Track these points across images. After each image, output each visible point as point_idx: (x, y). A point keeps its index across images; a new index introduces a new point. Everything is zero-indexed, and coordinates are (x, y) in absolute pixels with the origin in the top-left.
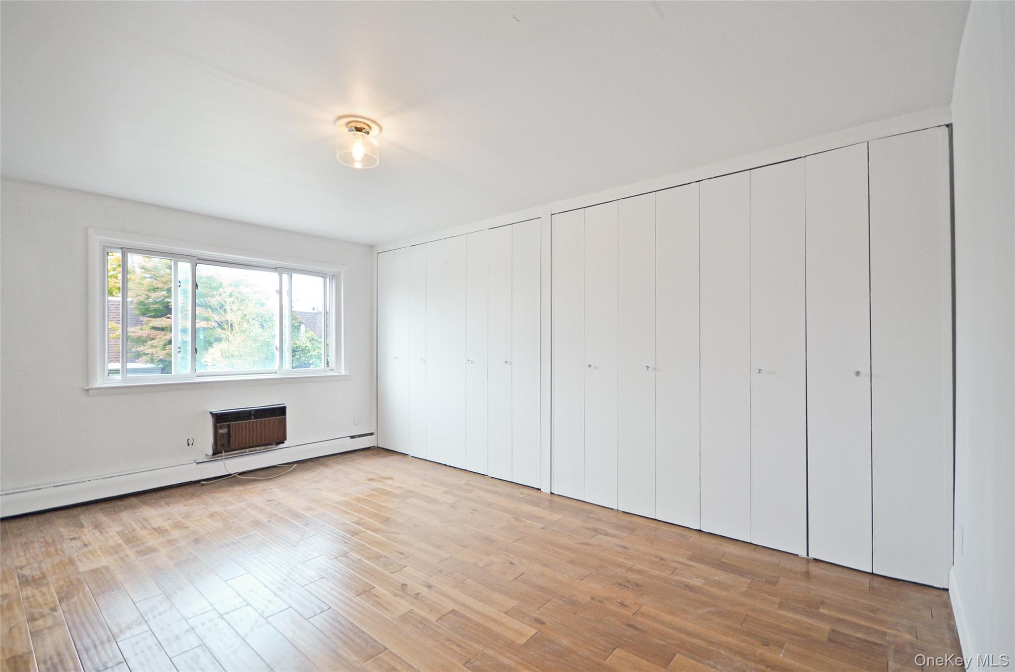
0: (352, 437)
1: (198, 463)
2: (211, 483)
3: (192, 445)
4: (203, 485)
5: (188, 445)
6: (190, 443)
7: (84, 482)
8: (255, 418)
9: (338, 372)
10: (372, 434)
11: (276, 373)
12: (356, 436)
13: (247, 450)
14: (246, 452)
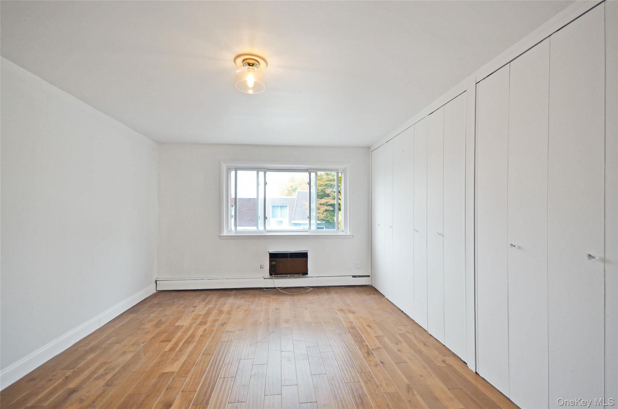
0: (354, 276)
1: (264, 278)
2: (268, 291)
3: (263, 268)
4: (264, 291)
5: (261, 268)
6: (262, 267)
7: (218, 279)
8: (290, 258)
9: (346, 233)
10: (369, 276)
11: (308, 232)
12: (357, 276)
13: (289, 275)
14: (287, 276)
